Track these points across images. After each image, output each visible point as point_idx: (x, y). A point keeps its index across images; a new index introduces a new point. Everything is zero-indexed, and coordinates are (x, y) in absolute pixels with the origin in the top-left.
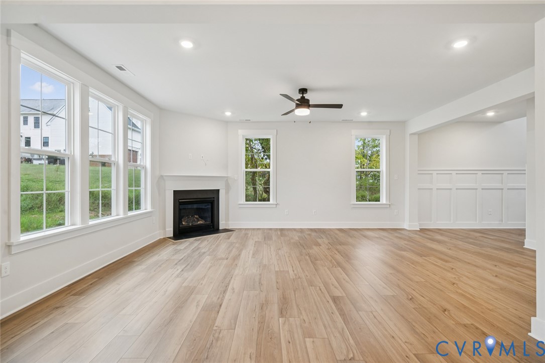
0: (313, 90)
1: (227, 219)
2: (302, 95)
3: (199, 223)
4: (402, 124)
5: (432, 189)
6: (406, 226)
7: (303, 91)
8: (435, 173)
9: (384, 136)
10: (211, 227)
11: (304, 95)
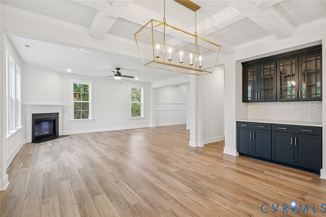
0: (122, 69)
1: (63, 130)
2: (117, 71)
3: (45, 133)
4: (149, 84)
5: (159, 111)
6: (151, 126)
7: (118, 69)
8: (160, 104)
9: (143, 88)
10: (54, 134)
11: (119, 71)
